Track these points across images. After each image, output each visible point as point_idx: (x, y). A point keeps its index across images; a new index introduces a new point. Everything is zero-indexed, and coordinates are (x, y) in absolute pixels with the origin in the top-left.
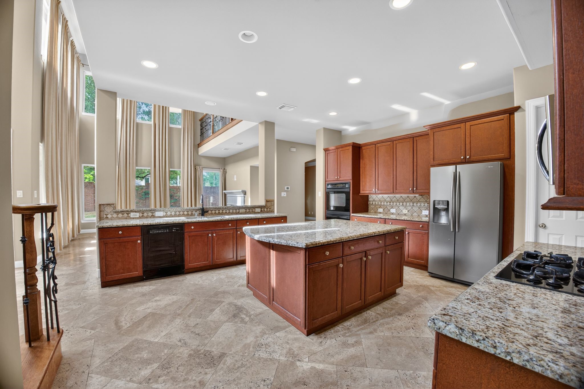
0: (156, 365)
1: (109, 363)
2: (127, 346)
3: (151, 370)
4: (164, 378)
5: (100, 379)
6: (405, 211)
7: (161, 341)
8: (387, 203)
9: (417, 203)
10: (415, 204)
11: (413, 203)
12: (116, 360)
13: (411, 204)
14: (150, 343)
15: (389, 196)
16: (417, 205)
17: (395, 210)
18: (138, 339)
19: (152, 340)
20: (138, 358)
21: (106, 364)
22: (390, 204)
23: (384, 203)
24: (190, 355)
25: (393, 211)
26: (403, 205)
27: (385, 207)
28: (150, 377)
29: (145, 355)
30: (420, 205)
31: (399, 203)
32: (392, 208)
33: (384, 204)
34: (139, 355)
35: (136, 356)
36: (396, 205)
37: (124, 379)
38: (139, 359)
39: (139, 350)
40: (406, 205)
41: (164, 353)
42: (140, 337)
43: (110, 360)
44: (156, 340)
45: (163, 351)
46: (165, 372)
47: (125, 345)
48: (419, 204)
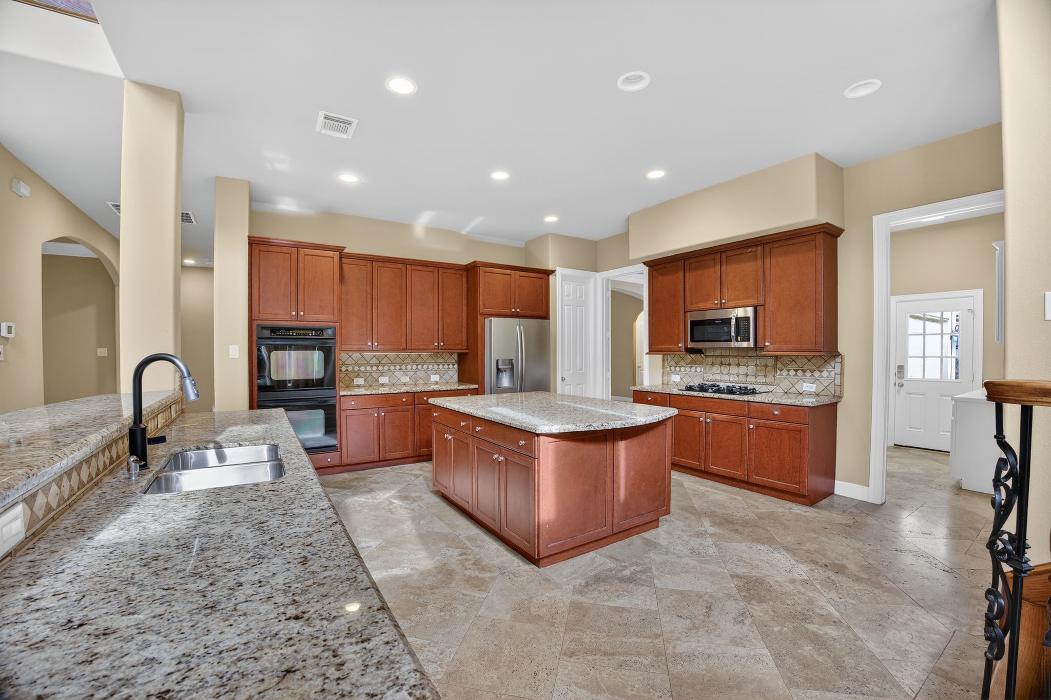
0: (810, 627)
1: (871, 686)
2: (817, 689)
3: (823, 628)
4: (818, 611)
5: (899, 674)
6: (405, 379)
7: (762, 644)
8: (372, 367)
9: (422, 365)
10: (420, 367)
11: (417, 365)
12: (856, 680)
13: (414, 367)
14: (778, 658)
15: (374, 356)
16: (423, 368)
17: (387, 378)
18: (786, 681)
19: (769, 659)
20: (821, 654)
21: (877, 689)
22: (378, 370)
23: (366, 367)
24: (760, 601)
25: (383, 380)
26: (401, 369)
27: (368, 374)
28: (832, 623)
29: (807, 649)
30: (428, 368)
31: (395, 366)
32: (382, 375)
33: (366, 370)
34: (815, 657)
35: (820, 659)
36: (389, 369)
37: (865, 646)
38: (822, 651)
39: (806, 664)
40: (406, 369)
41: (782, 629)
42: (780, 682)
43: (865, 690)
44: (766, 651)
45: (779, 631)
46: (811, 613)
47: (818, 693)
48: (425, 367)
